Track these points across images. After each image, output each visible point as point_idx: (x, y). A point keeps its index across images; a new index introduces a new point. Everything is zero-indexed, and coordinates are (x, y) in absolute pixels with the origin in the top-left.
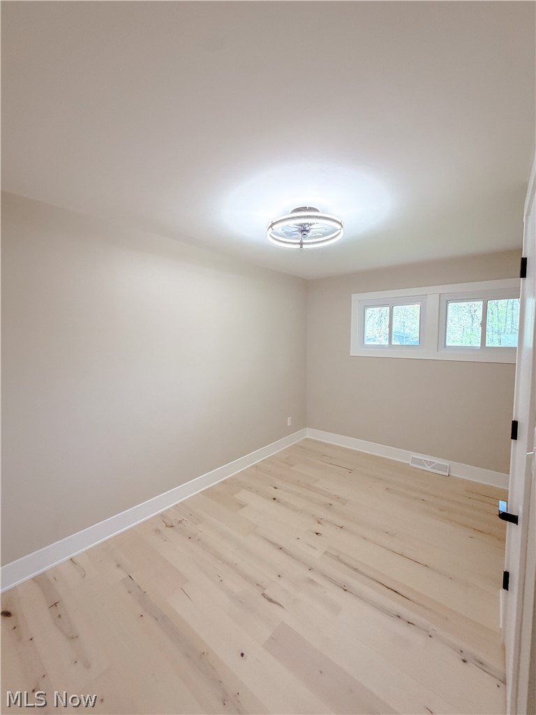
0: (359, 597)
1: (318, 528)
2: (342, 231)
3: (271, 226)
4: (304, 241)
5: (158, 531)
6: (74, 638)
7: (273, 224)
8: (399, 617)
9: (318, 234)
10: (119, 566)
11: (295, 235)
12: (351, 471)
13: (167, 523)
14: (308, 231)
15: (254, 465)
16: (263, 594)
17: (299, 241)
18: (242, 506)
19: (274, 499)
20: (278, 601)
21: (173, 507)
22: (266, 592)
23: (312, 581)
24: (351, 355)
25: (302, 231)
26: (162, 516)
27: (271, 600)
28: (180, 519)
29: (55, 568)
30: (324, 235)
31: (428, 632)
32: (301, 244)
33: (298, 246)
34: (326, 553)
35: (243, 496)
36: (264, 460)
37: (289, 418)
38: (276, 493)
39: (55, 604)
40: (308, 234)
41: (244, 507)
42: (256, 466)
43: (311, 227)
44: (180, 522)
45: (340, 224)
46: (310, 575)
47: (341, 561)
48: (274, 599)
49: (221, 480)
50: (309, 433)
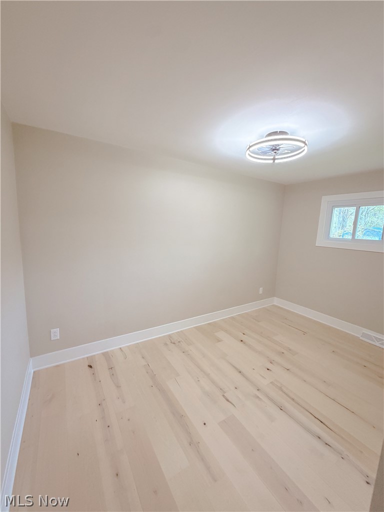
0: (291, 416)
1: (270, 366)
2: (306, 148)
3: (249, 148)
4: (276, 157)
5: (166, 344)
6: (118, 387)
7: (250, 147)
8: (319, 438)
9: (286, 151)
10: (143, 358)
11: (269, 153)
12: (305, 333)
13: (172, 341)
14: (278, 150)
15: (231, 317)
16: (223, 396)
17: (272, 157)
18: (219, 341)
19: (242, 341)
20: (233, 402)
21: (176, 333)
22: (225, 395)
23: (258, 397)
24: (316, 245)
25: (274, 150)
26: (170, 336)
27: (228, 400)
28: (179, 340)
29: (113, 350)
30: (292, 152)
31: (341, 455)
32: (274, 159)
33: (272, 161)
34: (271, 383)
35: (221, 335)
36: (239, 315)
37: (261, 289)
38: (244, 338)
39: (111, 368)
40: (279, 152)
41: (220, 341)
42: (233, 318)
43: (281, 146)
44: (179, 342)
45: (304, 142)
46: (258, 393)
47: (282, 391)
48: (230, 400)
49: (208, 322)
50: (276, 301)
